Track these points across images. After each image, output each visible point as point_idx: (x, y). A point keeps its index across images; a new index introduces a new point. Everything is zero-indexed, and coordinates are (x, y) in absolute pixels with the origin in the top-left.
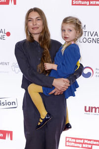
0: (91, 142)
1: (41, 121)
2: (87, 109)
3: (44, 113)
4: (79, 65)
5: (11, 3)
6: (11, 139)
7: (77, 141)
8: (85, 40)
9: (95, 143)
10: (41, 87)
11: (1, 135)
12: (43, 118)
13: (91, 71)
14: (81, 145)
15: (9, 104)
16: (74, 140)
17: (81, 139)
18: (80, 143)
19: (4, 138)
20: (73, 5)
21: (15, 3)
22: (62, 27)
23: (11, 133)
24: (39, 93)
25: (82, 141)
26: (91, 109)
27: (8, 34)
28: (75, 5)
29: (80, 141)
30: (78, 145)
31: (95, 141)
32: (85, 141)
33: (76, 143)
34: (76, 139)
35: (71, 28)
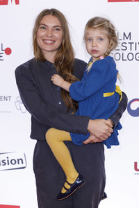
1: (69, 187)
3: (72, 175)
15: (13, 162)
21: (17, 2)
27: (8, 51)
35: (102, 36)
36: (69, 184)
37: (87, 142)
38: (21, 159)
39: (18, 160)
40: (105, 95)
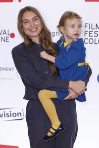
36: (54, 129)
38: (20, 113)
39: (18, 114)
40: (79, 65)
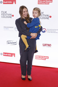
0: (45, 57)
1: (26, 49)
2: (44, 45)
3: (27, 46)
4: (40, 27)
5: (14, 3)
6: (15, 56)
7: (40, 57)
8: (43, 18)
9: (47, 58)
10: (26, 36)
11: (11, 55)
12: (27, 48)
13: (45, 30)
14: (41, 59)
16: (39, 57)
17: (41, 56)
18: (41, 58)
19: (12, 56)
20: (38, 4)
22: (33, 11)
23: (14, 54)
24: (26, 38)
25: (42, 57)
26: (45, 45)
27: (13, 16)
28: (39, 4)
29: (41, 57)
30: (40, 58)
31: (47, 57)
32: (43, 57)
33: (39, 58)
34: (39, 56)
35: (36, 12)
37: (31, 38)
